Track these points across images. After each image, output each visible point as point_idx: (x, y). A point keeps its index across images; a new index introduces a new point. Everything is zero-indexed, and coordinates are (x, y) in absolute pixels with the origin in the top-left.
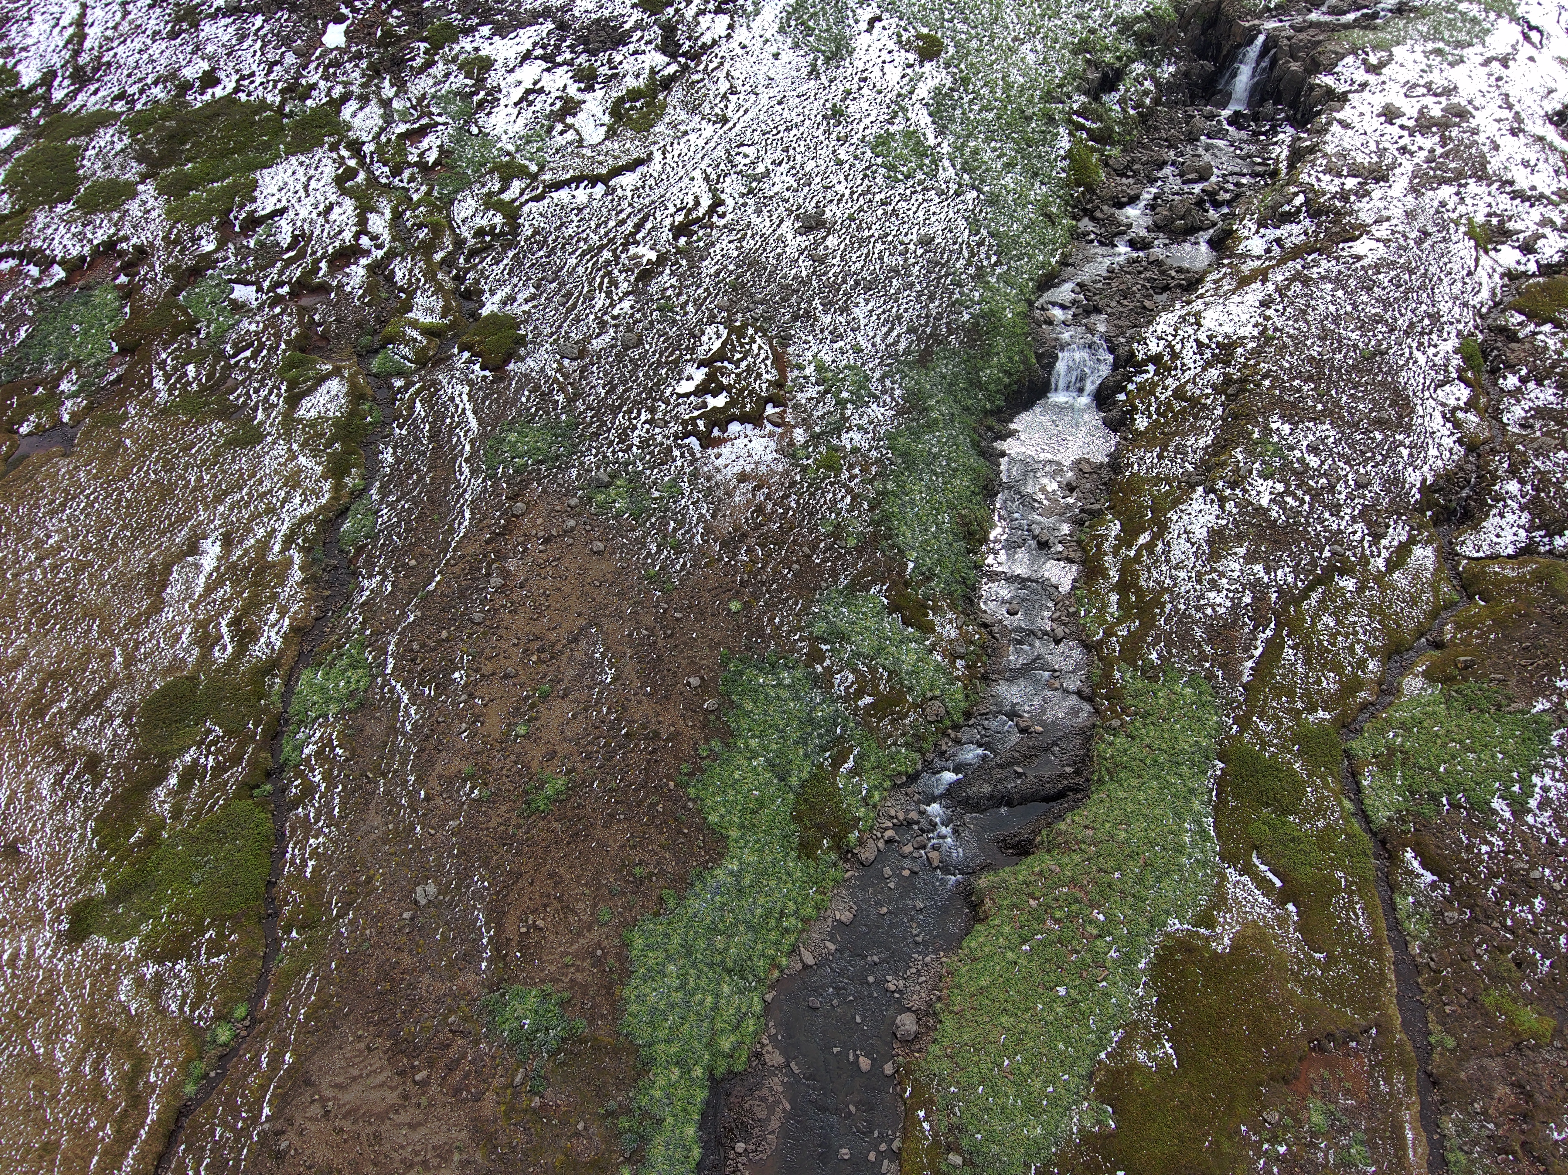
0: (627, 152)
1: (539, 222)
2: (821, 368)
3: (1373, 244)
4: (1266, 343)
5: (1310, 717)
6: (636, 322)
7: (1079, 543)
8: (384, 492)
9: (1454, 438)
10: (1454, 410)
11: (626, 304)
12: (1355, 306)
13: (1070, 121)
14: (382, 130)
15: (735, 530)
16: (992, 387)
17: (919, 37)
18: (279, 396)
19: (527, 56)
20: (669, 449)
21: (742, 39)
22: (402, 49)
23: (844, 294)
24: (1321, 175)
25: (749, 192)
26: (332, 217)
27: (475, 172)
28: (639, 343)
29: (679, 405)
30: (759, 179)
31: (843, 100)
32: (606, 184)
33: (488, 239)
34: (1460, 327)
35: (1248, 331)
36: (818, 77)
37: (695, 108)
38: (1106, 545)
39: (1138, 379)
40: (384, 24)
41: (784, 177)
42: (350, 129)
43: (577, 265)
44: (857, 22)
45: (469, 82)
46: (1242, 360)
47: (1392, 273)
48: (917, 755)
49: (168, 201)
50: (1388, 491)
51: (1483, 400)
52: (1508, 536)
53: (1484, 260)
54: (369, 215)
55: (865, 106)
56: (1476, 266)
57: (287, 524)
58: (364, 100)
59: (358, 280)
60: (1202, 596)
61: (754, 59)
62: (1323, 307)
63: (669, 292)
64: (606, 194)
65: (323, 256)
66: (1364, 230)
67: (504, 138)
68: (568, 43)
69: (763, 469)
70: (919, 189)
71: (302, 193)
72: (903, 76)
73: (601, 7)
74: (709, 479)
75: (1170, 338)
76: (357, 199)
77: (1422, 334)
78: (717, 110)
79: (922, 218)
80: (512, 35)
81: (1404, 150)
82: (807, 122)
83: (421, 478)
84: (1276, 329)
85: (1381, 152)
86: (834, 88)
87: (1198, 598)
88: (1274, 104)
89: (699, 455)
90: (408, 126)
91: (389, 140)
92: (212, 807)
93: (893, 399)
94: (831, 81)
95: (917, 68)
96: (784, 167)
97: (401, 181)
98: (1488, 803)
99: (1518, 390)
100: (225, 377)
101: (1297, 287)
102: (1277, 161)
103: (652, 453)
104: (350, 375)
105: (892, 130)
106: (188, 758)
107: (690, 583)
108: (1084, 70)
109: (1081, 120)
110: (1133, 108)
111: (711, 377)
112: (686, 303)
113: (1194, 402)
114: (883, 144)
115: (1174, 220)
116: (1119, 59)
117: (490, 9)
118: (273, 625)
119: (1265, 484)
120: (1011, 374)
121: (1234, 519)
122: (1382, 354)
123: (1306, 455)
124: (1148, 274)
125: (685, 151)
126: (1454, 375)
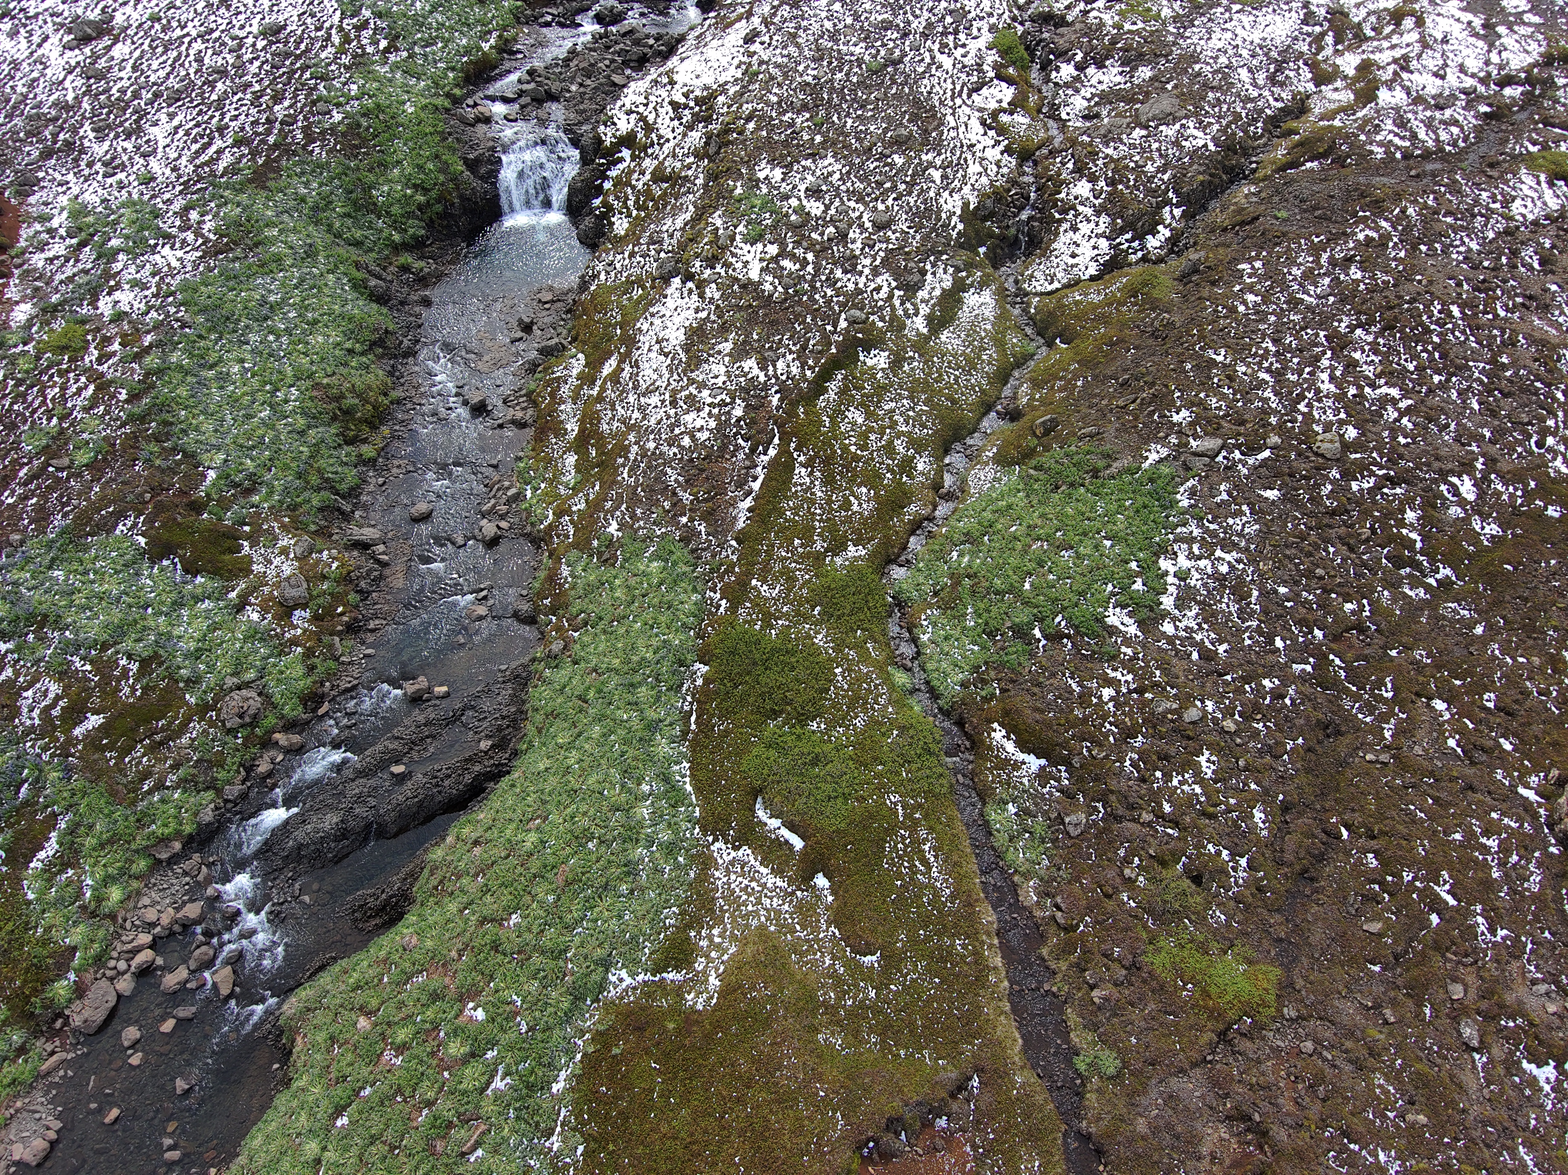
2: (75, 213)
4: (750, 82)
5: (838, 560)
7: (529, 396)
9: (1001, 147)
10: (995, 114)
12: (856, 17)
16: (397, 210)
23: (134, 113)
34: (993, 20)
35: (729, 75)
38: (565, 390)
39: (613, 173)
46: (725, 109)
50: (918, 227)
51: (1033, 99)
52: (1086, 251)
60: (677, 423)
62: (817, 26)
75: (641, 109)
77: (944, 34)
84: (761, 62)
87: (672, 427)
98: (1100, 620)
99: (1077, 79)
113: (675, 178)
119: (753, 250)
120: (426, 191)
121: (718, 307)
122: (895, 63)
123: (805, 202)
124: (618, 47)
126: (992, 74)
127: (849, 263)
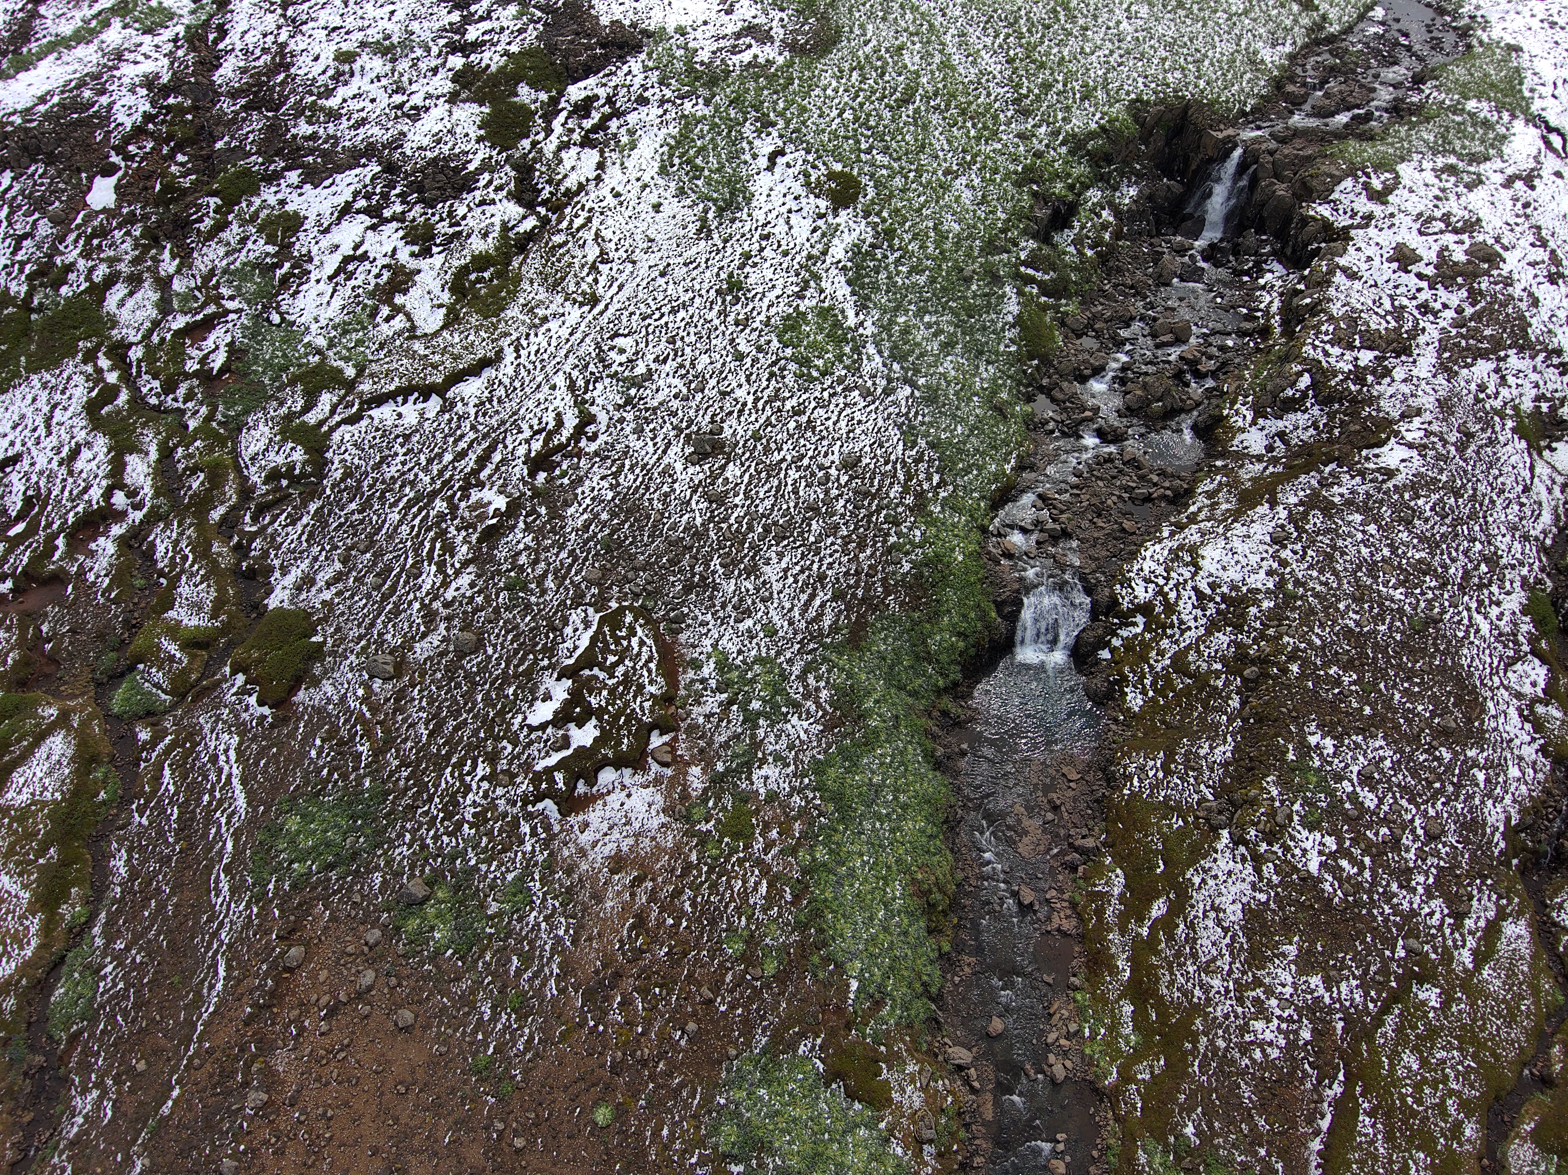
0: (469, 348)
1: (352, 457)
2: (723, 663)
3: (1405, 452)
4: (1286, 604)
8: (111, 932)
9: (1537, 746)
10: (1532, 702)
11: (464, 580)
12: (1393, 549)
13: (1018, 275)
14: (156, 324)
15: (605, 966)
16: (944, 658)
17: (832, 176)
19: (346, 210)
20: (515, 823)
21: (614, 183)
22: (188, 206)
23: (751, 548)
24: (1328, 347)
25: (627, 403)
26: (78, 465)
27: (273, 380)
28: (479, 645)
29: (531, 743)
30: (638, 383)
31: (742, 267)
32: (442, 395)
33: (285, 483)
34: (1525, 571)
35: (1260, 580)
36: (709, 237)
37: (556, 284)
39: (1124, 633)
40: (164, 174)
41: (670, 380)
42: (114, 323)
43: (401, 522)
44: (755, 157)
45: (270, 249)
46: (1258, 625)
47: (1435, 497)
50: (1467, 842)
53: (1541, 469)
54: (128, 458)
55: (769, 274)
56: (1532, 477)
58: (135, 282)
59: (105, 564)
60: (1246, 1027)
61: (629, 213)
62: (1353, 550)
63: (523, 559)
64: (443, 411)
65: (61, 530)
66: (1389, 428)
67: (314, 327)
68: (398, 191)
69: (645, 845)
70: (839, 389)
71: (42, 430)
72: (814, 231)
73: (439, 142)
74: (569, 872)
75: (1161, 581)
76: (113, 435)
77: (1480, 587)
78: (584, 286)
79: (843, 431)
80: (327, 183)
81: (1424, 308)
82: (697, 300)
83: (161, 907)
84: (1297, 583)
85: (1398, 312)
86: (729, 250)
87: (1241, 1030)
88: (1256, 233)
89: (557, 828)
90: (188, 318)
91: (163, 340)
93: (819, 706)
94: (726, 241)
95: (830, 219)
96: (670, 366)
97: (175, 400)
101: (1316, 519)
102: (1266, 312)
103: (489, 833)
104: (82, 723)
105: (802, 309)
108: (1031, 207)
109: (1030, 272)
110: (1091, 248)
111: (575, 697)
112: (544, 576)
113: (1201, 680)
114: (793, 328)
115: (1150, 401)
116: (1071, 187)
117: (299, 149)
119: (1311, 837)
120: (966, 637)
121: (1277, 894)
122: (1436, 622)
123: (1358, 789)
124: (1124, 479)
125: (544, 344)
126: (1526, 648)
127: (1404, 876)
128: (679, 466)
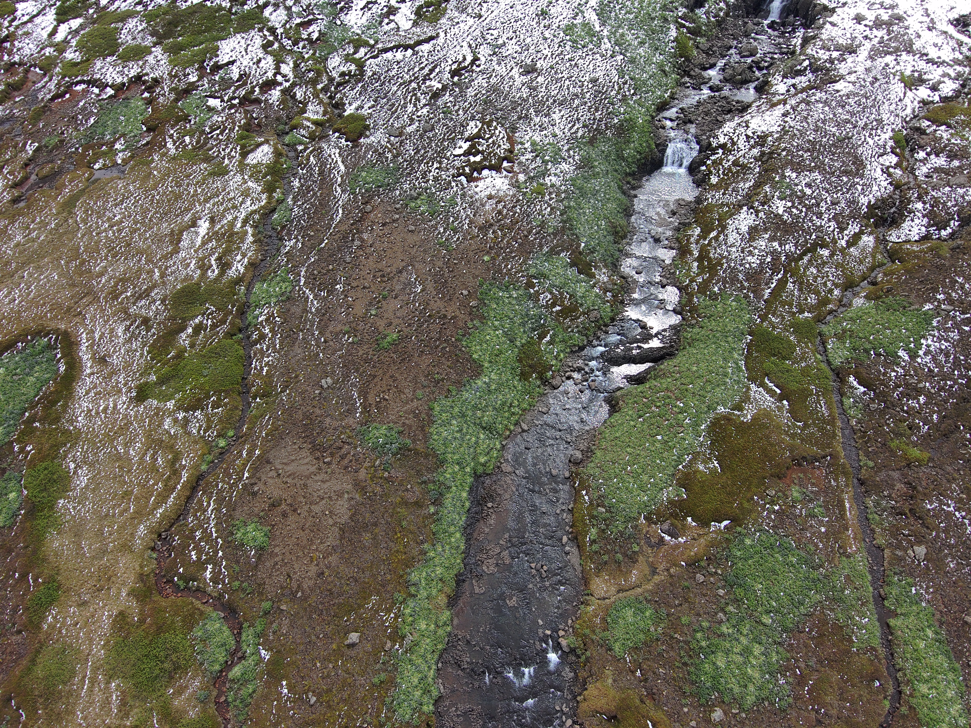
0: (424, 33)
1: (375, 69)
2: (534, 144)
3: (847, 84)
4: (784, 134)
5: (801, 316)
6: (430, 119)
7: (677, 239)
8: (295, 200)
9: (888, 182)
10: (888, 168)
11: (425, 111)
12: (835, 115)
13: (677, 22)
14: (287, 22)
15: (486, 222)
16: (630, 160)
18: (236, 152)
20: (450, 182)
23: (547, 107)
24: (818, 50)
25: (494, 54)
26: (261, 65)
27: (339, 44)
28: (433, 129)
29: (455, 160)
30: (500, 47)
31: (547, 7)
32: (413, 50)
33: (347, 78)
34: (894, 127)
35: (774, 129)
37: (463, 10)
38: (692, 240)
39: (713, 158)
41: (513, 46)
42: (269, 21)
43: (397, 90)
46: (771, 143)
47: (856, 99)
48: (585, 338)
49: (169, 56)
50: (849, 207)
51: (905, 164)
52: (915, 230)
53: (909, 94)
54: (281, 65)
55: (560, 10)
56: (904, 97)
57: (243, 214)
58: (276, 6)
59: (276, 98)
62: (817, 116)
63: (449, 105)
64: (413, 55)
65: (257, 85)
66: (842, 77)
67: (355, 26)
69: (501, 193)
70: (590, 53)
71: (244, 53)
74: (471, 198)
75: (731, 135)
76: (274, 56)
77: (872, 129)
79: (592, 68)
81: (866, 37)
82: (527, 18)
83: (315, 194)
84: (790, 127)
85: (853, 39)
87: (742, 260)
88: (794, 17)
89: (466, 186)
90: (301, 20)
91: (291, 27)
92: (211, 343)
93: (574, 161)
96: (514, 41)
97: (298, 48)
98: (896, 353)
99: (925, 159)
100: (205, 144)
101: (803, 106)
102: (795, 46)
103: (440, 184)
104: (274, 144)
105: (575, 23)
106: (197, 321)
107: (462, 246)
109: (683, 22)
110: (713, 17)
111: (472, 147)
112: (459, 109)
113: (744, 167)
114: (570, 29)
115: (735, 76)
118: (239, 262)
119: (781, 203)
120: (641, 154)
121: (764, 221)
122: (849, 138)
123: (804, 188)
124: (720, 104)
125: (457, 32)
126: (889, 150)
127: (820, 215)
128: (517, 76)
